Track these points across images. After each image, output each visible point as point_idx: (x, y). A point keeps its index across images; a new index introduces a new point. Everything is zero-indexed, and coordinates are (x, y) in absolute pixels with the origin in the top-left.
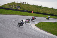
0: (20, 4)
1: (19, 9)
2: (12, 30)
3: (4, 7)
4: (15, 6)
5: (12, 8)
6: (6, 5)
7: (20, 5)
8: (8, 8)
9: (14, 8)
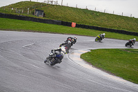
0: (43, 5)
1: (41, 17)
2: (23, 68)
3: (4, 13)
4: (31, 9)
5: (25, 15)
6: (10, 6)
7: (43, 8)
8: (14, 14)
9: (29, 16)
